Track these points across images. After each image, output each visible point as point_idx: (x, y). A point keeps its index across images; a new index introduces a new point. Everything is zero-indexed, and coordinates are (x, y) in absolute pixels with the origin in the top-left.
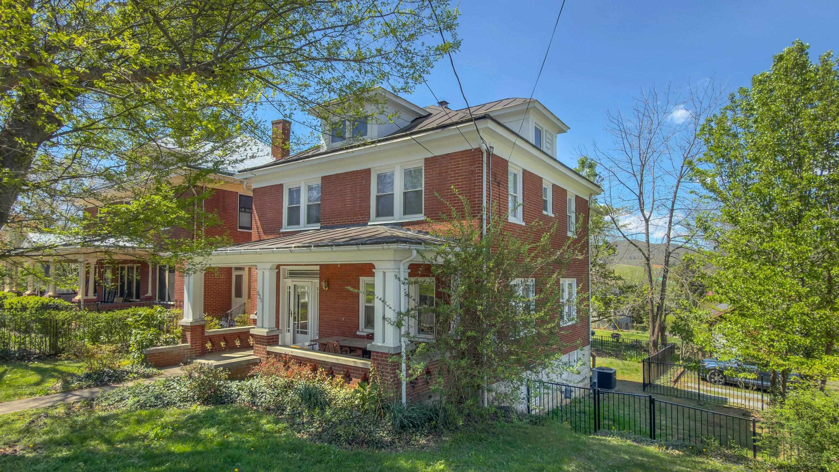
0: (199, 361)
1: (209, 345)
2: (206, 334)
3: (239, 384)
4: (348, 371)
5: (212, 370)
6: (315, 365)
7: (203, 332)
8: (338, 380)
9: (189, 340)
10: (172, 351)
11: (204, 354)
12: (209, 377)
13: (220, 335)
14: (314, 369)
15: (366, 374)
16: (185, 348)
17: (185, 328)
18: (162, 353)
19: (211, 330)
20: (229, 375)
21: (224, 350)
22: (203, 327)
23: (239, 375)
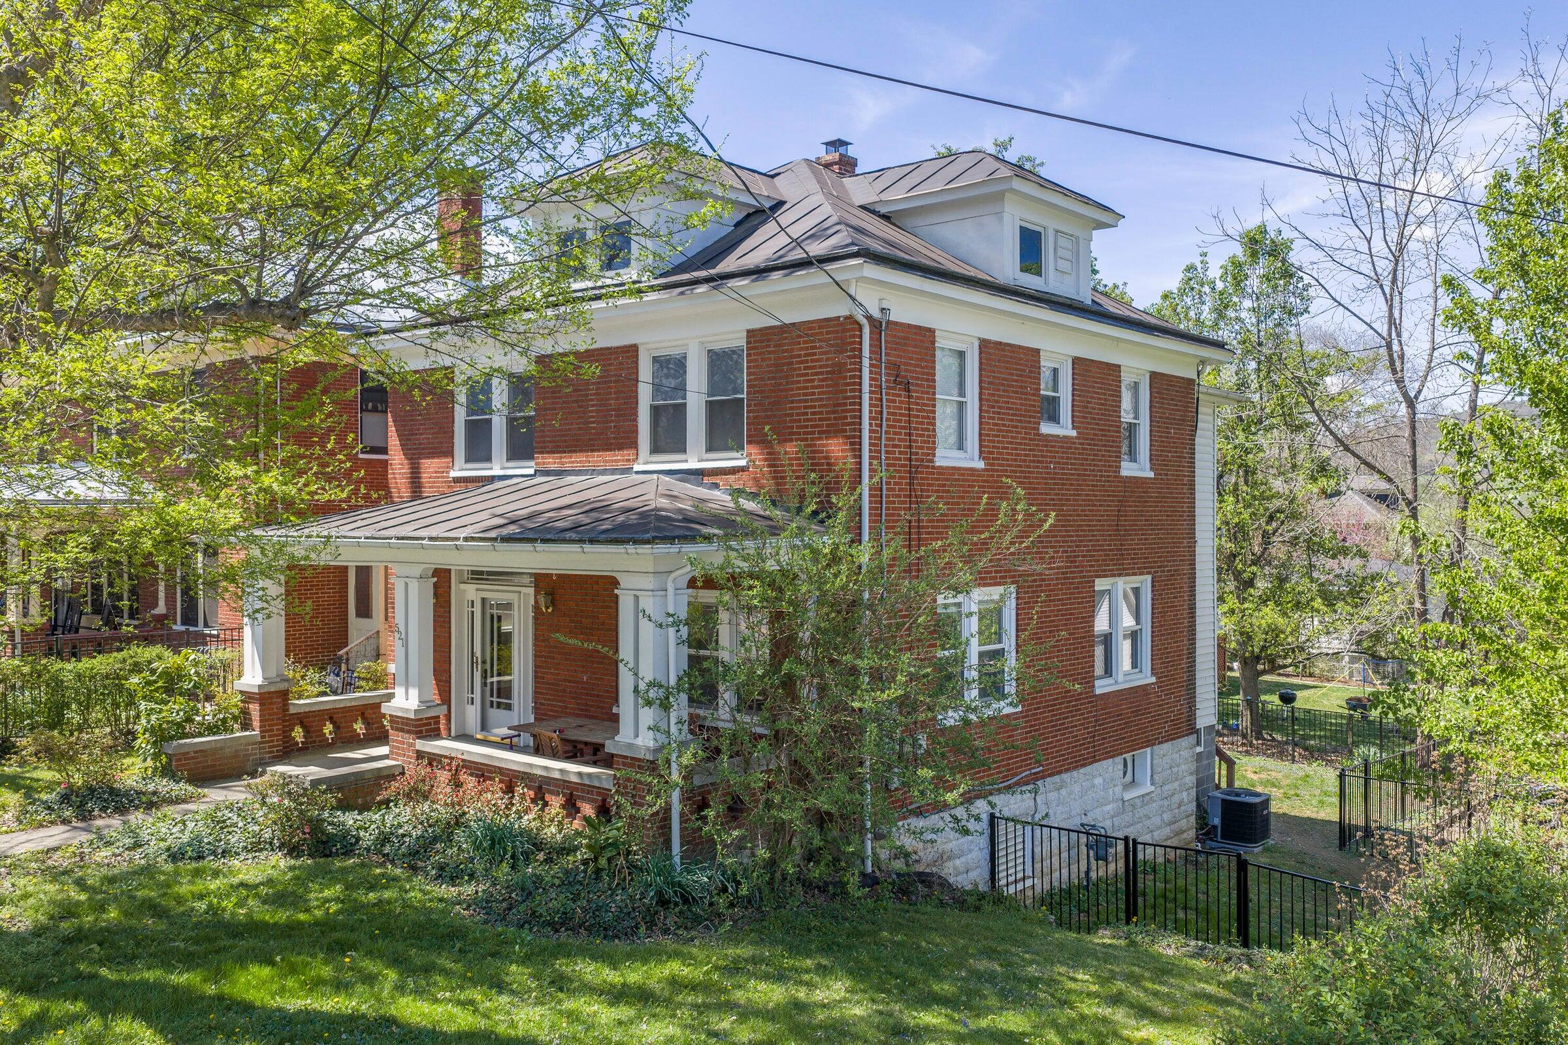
0: (280, 768)
1: (298, 734)
2: (292, 710)
3: (359, 818)
4: (571, 794)
5: (305, 790)
6: (510, 780)
7: (285, 705)
8: (553, 812)
9: (256, 724)
10: (221, 748)
11: (288, 752)
12: (301, 804)
13: (321, 712)
14: (509, 790)
15: (604, 800)
16: (249, 741)
17: (248, 697)
18: (202, 752)
19: (302, 702)
20: (339, 800)
21: (332, 746)
22: (284, 695)
23: (360, 801)
